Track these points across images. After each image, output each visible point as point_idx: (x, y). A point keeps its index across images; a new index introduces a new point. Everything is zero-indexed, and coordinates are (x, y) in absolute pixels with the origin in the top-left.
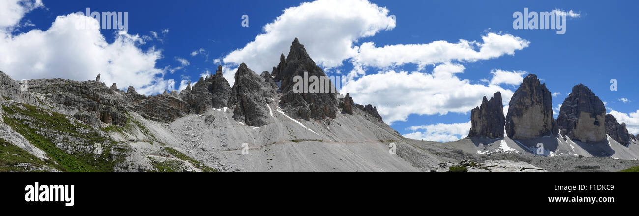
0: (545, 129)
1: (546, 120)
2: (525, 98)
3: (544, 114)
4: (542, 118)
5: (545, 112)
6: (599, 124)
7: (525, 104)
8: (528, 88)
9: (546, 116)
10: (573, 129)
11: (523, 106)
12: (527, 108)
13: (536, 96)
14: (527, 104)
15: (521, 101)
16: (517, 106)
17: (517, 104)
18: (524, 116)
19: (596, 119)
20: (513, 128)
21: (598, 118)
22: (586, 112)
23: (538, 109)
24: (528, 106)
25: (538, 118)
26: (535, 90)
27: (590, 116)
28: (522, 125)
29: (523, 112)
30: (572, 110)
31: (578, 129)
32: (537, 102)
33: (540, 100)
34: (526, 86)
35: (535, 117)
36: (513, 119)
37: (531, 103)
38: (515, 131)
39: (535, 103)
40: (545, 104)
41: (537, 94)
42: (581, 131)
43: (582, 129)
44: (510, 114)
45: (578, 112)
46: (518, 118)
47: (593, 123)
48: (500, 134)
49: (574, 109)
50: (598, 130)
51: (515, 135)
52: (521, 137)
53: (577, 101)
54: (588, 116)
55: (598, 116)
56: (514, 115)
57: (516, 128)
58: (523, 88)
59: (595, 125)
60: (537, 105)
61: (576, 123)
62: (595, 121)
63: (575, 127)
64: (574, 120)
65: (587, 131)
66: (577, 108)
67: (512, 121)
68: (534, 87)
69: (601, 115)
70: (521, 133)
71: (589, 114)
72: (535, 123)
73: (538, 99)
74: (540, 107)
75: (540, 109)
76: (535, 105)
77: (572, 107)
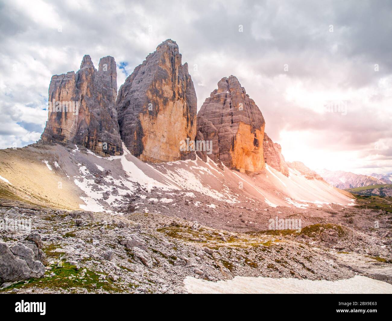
1: (190, 132)
2: (164, 82)
3: (188, 120)
4: (185, 126)
5: (189, 114)
6: (258, 145)
7: (163, 93)
8: (168, 64)
9: (189, 125)
10: (231, 152)
11: (161, 97)
12: (165, 102)
13: (179, 82)
14: (166, 95)
15: (157, 85)
16: (150, 96)
17: (151, 91)
18: (160, 117)
19: (255, 136)
20: (142, 138)
21: (257, 135)
22: (245, 124)
23: (180, 108)
24: (167, 98)
25: (178, 125)
26: (177, 72)
27: (250, 131)
28: (155, 135)
29: (158, 108)
30: (223, 118)
31: (235, 151)
32: (179, 95)
33: (183, 92)
34: (165, 58)
35: (175, 123)
36: (141, 118)
37: (173, 94)
38: (144, 144)
39: (177, 96)
40: (188, 101)
41: (180, 81)
42: (239, 155)
43: (241, 151)
44: (135, 109)
45: (235, 122)
46: (151, 118)
47: (253, 142)
48: (118, 147)
49: (227, 117)
50: (256, 154)
51: (144, 152)
52: (152, 159)
53: (230, 104)
54: (247, 130)
55: (257, 131)
56: (145, 110)
57: (146, 139)
58: (161, 61)
59: (255, 145)
60: (178, 101)
61: (235, 141)
62: (255, 139)
63: (233, 147)
64: (231, 136)
65: (246, 154)
66: (232, 115)
67: (139, 123)
68: (177, 66)
69: (260, 130)
70: (153, 150)
71: (249, 127)
72: (174, 134)
73: (180, 90)
74: (183, 105)
75: (182, 108)
76: (176, 98)
77: (222, 113)
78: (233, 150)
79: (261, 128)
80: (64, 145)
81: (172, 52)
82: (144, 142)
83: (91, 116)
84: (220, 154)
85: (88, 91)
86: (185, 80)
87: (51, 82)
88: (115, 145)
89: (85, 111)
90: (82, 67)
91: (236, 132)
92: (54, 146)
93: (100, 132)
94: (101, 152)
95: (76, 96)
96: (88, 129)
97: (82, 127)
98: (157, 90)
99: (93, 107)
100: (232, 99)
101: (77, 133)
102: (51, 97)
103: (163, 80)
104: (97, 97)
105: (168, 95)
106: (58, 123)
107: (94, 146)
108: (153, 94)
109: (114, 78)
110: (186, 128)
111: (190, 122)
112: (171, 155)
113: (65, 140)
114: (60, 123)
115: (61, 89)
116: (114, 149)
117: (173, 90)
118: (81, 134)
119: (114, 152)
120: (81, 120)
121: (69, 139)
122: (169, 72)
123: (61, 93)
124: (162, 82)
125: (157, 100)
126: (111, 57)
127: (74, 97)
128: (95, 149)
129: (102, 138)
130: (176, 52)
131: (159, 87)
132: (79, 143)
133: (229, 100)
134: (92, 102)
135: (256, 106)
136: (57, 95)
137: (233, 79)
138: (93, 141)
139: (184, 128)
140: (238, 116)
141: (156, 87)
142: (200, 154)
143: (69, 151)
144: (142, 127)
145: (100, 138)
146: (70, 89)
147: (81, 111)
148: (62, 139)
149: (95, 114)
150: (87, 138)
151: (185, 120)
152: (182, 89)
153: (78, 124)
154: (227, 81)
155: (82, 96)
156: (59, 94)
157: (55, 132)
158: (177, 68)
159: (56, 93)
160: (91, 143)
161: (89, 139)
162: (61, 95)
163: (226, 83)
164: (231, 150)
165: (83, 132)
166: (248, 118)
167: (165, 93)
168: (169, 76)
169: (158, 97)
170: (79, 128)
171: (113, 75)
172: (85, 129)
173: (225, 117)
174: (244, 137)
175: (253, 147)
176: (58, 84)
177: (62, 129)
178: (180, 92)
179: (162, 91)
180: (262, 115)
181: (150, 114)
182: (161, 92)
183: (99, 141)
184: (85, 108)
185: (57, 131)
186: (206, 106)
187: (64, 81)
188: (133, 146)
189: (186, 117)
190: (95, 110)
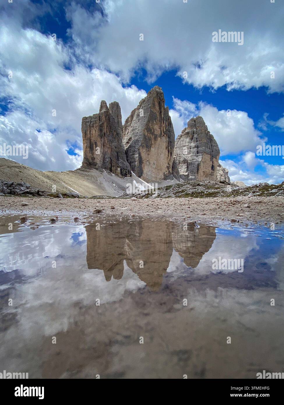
0: (168, 171)
1: (170, 160)
2: (154, 122)
3: (168, 152)
4: (166, 156)
5: (169, 147)
7: (154, 131)
8: (157, 108)
9: (170, 155)
11: (153, 134)
12: (156, 138)
13: (163, 123)
14: (156, 133)
15: (150, 125)
16: (146, 134)
17: (146, 129)
18: (152, 149)
19: (213, 163)
20: (142, 165)
21: (214, 162)
22: (207, 154)
23: (164, 143)
24: (157, 135)
25: (163, 155)
26: (163, 113)
27: (210, 159)
28: (150, 163)
29: (151, 142)
30: (191, 150)
31: (199, 174)
32: (164, 132)
33: (167, 130)
34: (155, 103)
35: (161, 154)
36: (141, 150)
37: (160, 132)
38: (143, 169)
39: (163, 133)
40: (169, 137)
41: (164, 121)
42: (201, 176)
43: (202, 174)
44: (136, 143)
45: (200, 153)
46: (147, 150)
47: (211, 167)
48: (129, 171)
49: (194, 149)
50: (212, 176)
51: (143, 175)
52: (148, 179)
53: (197, 139)
54: (208, 158)
55: (214, 159)
56: (143, 144)
57: (144, 166)
58: (152, 105)
59: (212, 170)
60: (163, 137)
61: (199, 166)
62: (212, 165)
63: (198, 171)
64: (197, 163)
65: (206, 176)
66: (198, 148)
67: (140, 154)
68: (162, 109)
69: (216, 158)
70: (148, 173)
71: (209, 156)
72: (160, 162)
73: (164, 128)
74: (166, 140)
75: (165, 143)
76: (162, 135)
77: (190, 146)
78: (198, 173)
79: (217, 157)
80: (97, 169)
81: (160, 97)
82: (143, 168)
83: (111, 149)
84: (188, 176)
85: (107, 129)
86: (167, 121)
87: (82, 122)
88: (127, 170)
89: (107, 144)
90: (101, 110)
91: (201, 160)
92: (92, 170)
93: (118, 161)
94: (119, 174)
95: (101, 133)
96: (110, 158)
97: (106, 156)
98: (150, 129)
99: (112, 142)
100: (198, 135)
101: (103, 161)
102: (84, 134)
103: (154, 121)
104: (113, 134)
105: (157, 132)
106: (91, 153)
107: (115, 170)
108: (148, 132)
109: (120, 120)
110: (167, 158)
111: (170, 153)
112: (158, 177)
113: (97, 166)
114: (93, 154)
115: (91, 128)
116: (126, 172)
117: (160, 129)
118: (106, 162)
119: (127, 174)
120: (105, 151)
121: (99, 165)
122: (158, 114)
123: (91, 131)
124: (153, 122)
125: (150, 137)
126: (116, 102)
127: (100, 133)
128: (116, 172)
129: (120, 164)
130: (162, 97)
131: (152, 126)
132: (105, 168)
133: (195, 136)
134: (110, 138)
135: (215, 140)
136: (89, 132)
137: (199, 119)
138: (114, 167)
139: (166, 158)
140: (202, 148)
141: (149, 127)
142: (176, 176)
143: (101, 173)
144: (141, 157)
145: (118, 165)
146: (97, 128)
147: (104, 144)
148: (96, 165)
149: (114, 147)
150: (110, 164)
151: (167, 151)
152: (165, 128)
153: (103, 154)
154: (195, 121)
155: (104, 134)
156: (90, 132)
157: (91, 161)
158: (163, 111)
159: (87, 130)
160: (113, 168)
161: (111, 165)
162: (91, 133)
163: (194, 122)
164: (196, 173)
165: (107, 160)
166: (209, 150)
167: (156, 131)
168: (158, 118)
169: (151, 134)
170: (104, 158)
171: (119, 117)
172: (109, 158)
173: (192, 149)
174: (205, 164)
175: (211, 171)
176: (88, 124)
177: (94, 158)
178: (164, 130)
179: (154, 129)
180: (218, 146)
181: (146, 148)
182: (153, 131)
183: (118, 167)
184: (107, 142)
185: (91, 159)
186: (178, 141)
187: (92, 121)
188: (137, 170)
189: (168, 149)
190: (113, 144)
